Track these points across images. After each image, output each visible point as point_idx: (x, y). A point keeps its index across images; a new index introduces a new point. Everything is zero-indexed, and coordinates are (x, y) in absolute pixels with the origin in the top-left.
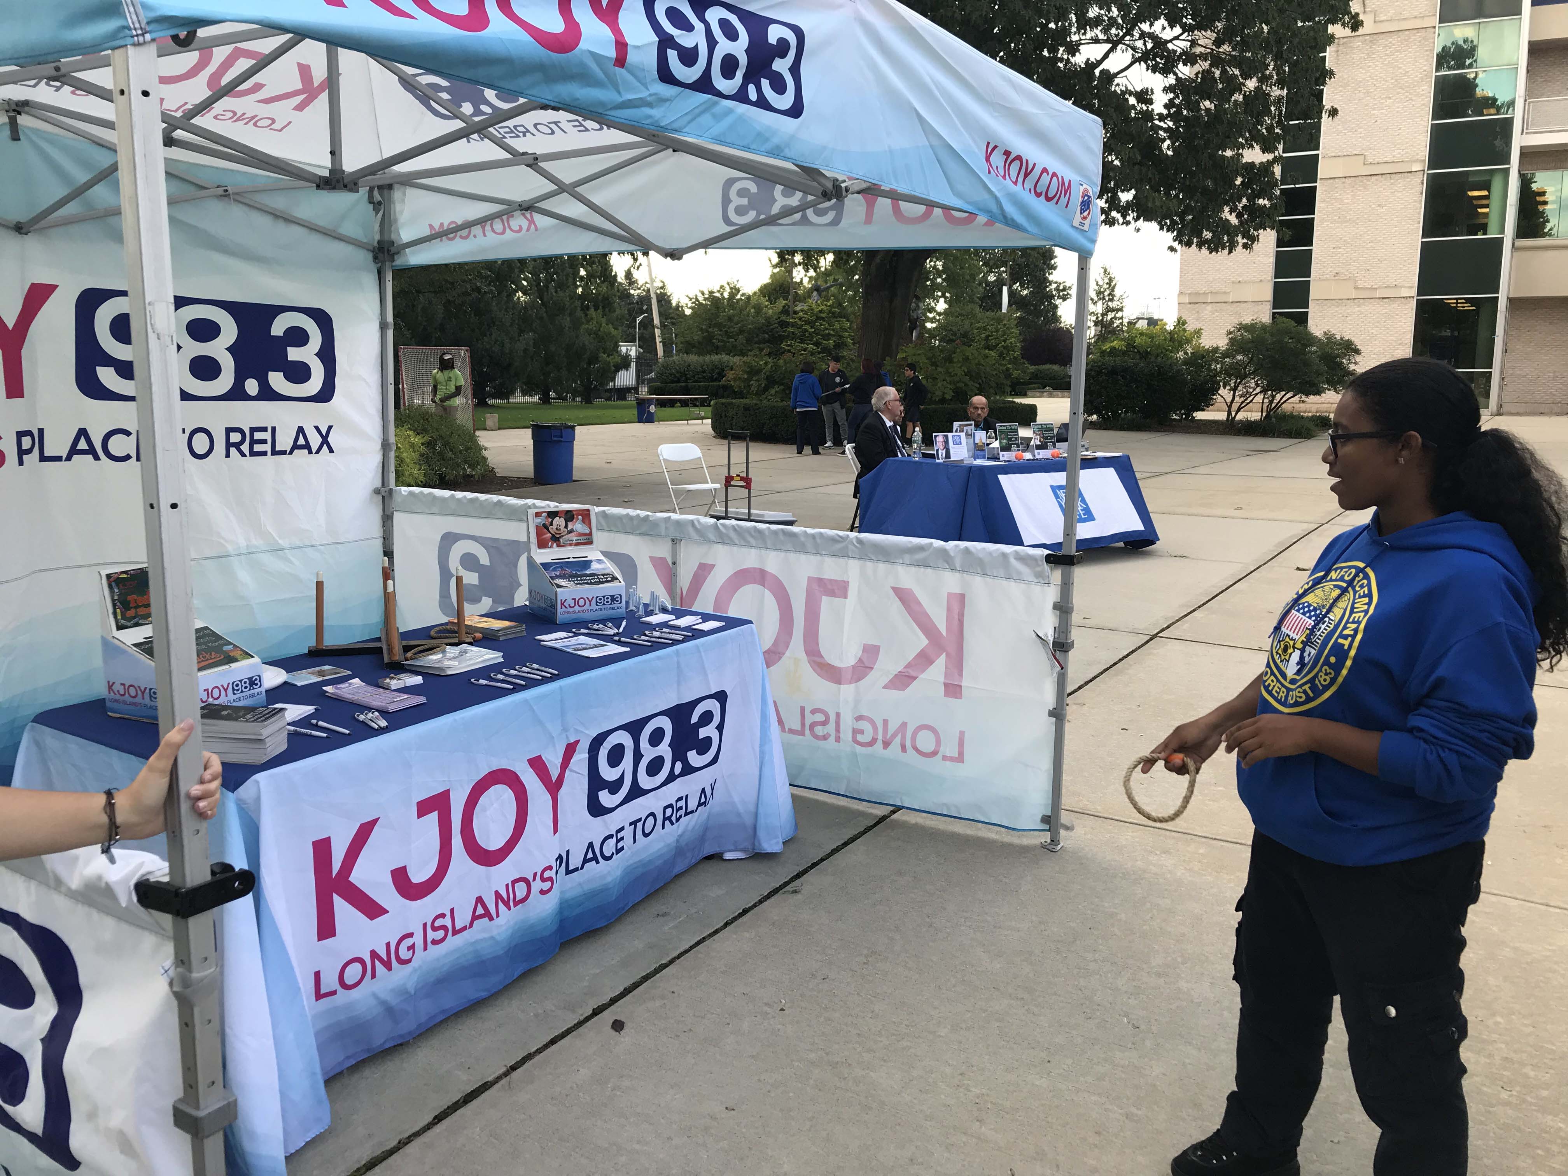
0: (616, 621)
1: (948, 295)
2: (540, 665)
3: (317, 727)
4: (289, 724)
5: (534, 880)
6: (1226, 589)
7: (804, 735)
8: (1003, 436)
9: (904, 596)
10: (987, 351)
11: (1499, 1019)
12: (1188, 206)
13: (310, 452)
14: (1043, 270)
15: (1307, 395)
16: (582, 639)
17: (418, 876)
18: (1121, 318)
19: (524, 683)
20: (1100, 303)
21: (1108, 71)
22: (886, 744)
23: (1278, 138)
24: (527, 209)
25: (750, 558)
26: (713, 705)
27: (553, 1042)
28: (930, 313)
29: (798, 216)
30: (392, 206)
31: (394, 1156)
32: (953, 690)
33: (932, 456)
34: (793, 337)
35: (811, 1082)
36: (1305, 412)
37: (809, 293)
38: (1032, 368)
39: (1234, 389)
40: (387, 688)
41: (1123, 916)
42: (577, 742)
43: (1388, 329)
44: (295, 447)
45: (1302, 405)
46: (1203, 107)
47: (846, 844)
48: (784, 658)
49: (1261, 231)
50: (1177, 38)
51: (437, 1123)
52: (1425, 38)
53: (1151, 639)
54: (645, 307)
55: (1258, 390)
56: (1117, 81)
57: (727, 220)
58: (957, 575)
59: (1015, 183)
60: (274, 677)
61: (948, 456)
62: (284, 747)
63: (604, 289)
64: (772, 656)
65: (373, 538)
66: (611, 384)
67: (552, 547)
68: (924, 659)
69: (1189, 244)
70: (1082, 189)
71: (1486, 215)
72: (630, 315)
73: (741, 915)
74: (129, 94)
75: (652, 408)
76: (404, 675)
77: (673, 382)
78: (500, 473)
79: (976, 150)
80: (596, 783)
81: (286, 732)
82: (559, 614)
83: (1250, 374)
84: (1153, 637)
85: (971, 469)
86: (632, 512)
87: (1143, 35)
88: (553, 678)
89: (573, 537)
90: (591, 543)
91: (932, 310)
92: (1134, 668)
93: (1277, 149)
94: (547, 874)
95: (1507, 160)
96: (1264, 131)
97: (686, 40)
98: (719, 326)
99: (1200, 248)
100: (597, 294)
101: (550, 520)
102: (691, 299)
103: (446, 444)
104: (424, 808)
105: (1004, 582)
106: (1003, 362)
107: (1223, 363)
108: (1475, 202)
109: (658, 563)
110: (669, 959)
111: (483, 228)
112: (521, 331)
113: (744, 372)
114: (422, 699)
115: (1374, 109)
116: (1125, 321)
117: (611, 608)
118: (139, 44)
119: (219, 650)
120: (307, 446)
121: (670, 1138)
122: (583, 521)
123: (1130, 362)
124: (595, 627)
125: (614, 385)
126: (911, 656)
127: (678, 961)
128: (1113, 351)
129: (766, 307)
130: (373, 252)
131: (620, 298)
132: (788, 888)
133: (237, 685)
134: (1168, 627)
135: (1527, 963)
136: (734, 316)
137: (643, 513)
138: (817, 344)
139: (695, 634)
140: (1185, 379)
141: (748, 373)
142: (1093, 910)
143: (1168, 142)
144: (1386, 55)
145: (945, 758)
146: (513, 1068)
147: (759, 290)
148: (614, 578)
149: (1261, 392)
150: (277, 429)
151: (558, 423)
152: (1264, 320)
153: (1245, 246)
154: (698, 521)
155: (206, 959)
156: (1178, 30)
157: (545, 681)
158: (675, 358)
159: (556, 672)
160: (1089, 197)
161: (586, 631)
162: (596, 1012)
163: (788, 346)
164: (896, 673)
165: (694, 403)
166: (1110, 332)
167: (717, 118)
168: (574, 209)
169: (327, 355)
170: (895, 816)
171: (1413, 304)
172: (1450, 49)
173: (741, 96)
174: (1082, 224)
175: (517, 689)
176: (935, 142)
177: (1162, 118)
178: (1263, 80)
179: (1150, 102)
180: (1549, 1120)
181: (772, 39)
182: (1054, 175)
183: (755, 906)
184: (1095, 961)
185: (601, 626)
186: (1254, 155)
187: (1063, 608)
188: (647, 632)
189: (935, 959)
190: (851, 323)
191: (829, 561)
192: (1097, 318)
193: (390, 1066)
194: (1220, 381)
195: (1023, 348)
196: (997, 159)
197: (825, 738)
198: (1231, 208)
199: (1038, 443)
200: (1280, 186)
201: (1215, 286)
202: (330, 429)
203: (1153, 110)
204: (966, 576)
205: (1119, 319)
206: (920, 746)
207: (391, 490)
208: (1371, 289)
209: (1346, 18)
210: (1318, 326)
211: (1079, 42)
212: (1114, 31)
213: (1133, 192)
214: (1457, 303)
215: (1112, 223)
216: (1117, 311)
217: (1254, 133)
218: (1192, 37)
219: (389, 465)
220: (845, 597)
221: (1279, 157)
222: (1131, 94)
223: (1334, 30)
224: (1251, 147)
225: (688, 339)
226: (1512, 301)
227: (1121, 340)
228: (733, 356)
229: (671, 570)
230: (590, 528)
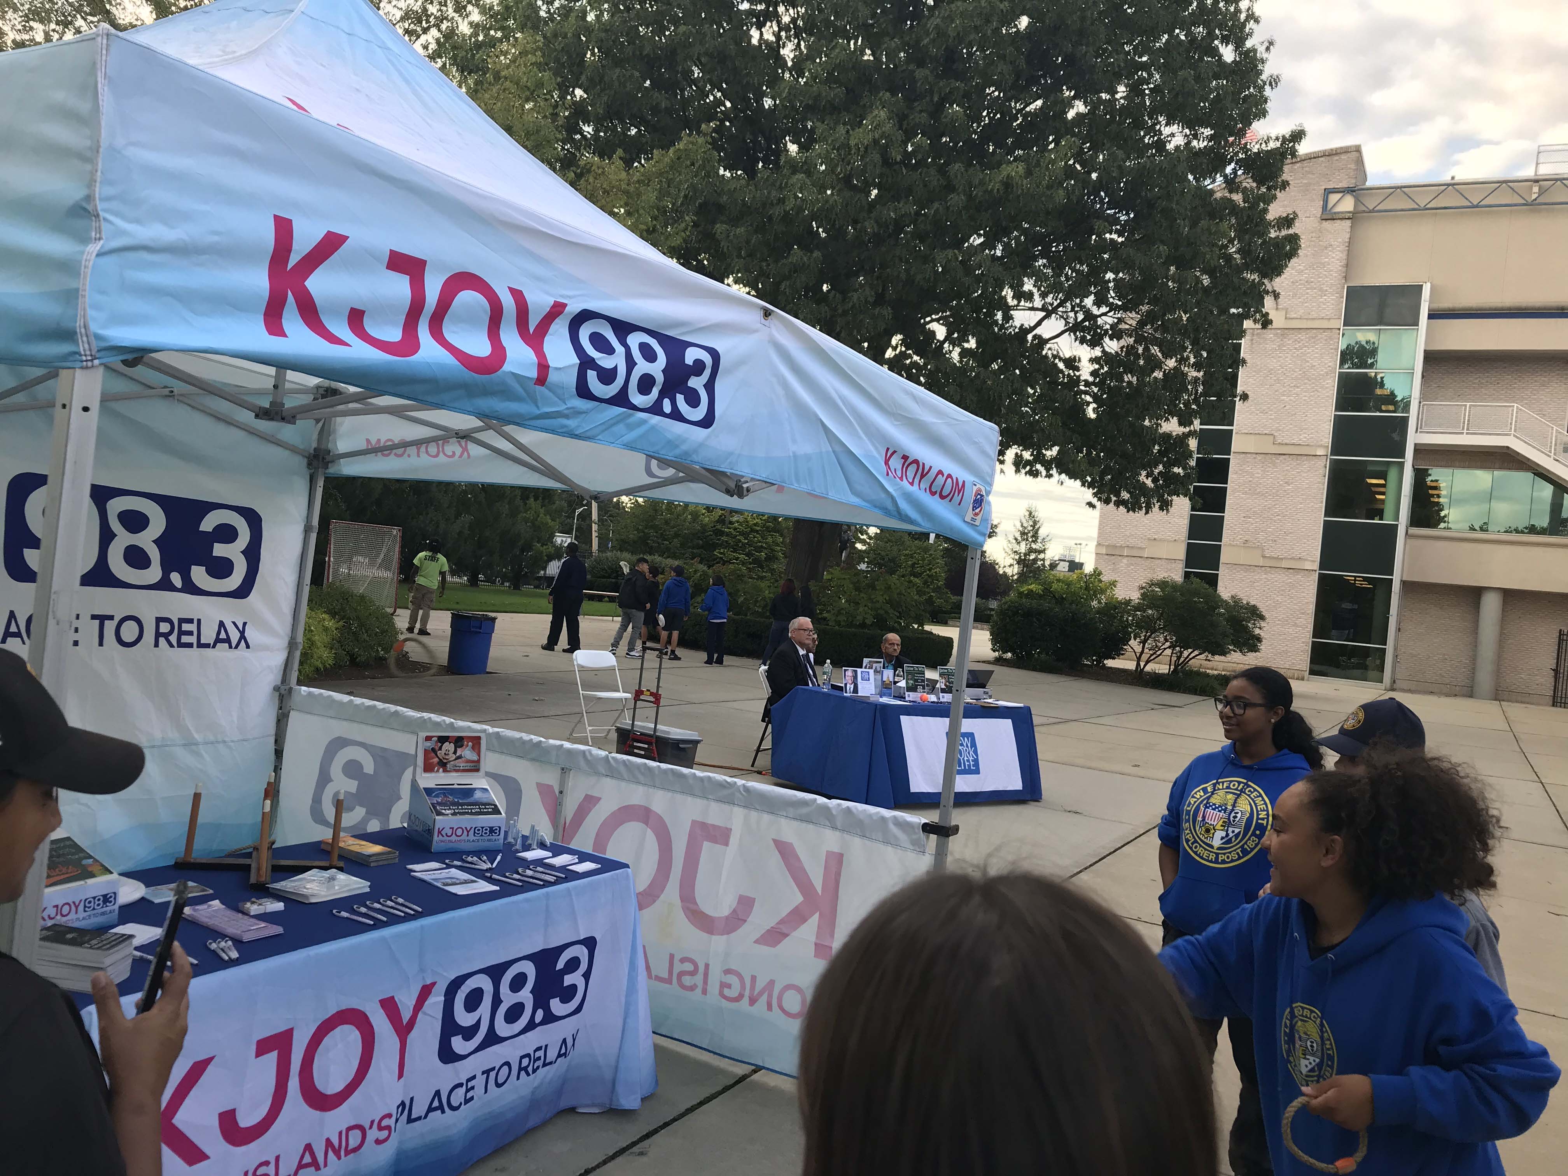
0: (491, 854)
2: (405, 900)
4: (136, 949)
5: (371, 1127)
6: (1114, 851)
7: (671, 984)
8: (910, 677)
9: (784, 850)
10: (912, 578)
12: (1107, 467)
13: (229, 647)
15: (1213, 654)
16: (454, 872)
17: (246, 1121)
18: (1043, 560)
19: (385, 919)
20: (1023, 544)
21: (1041, 336)
22: (753, 1001)
23: (1194, 413)
24: (463, 438)
25: (636, 795)
26: (581, 952)
32: (823, 951)
33: (841, 689)
34: (727, 545)
36: (1212, 669)
38: (954, 598)
39: (1144, 642)
40: (245, 913)
42: (434, 984)
43: (1292, 598)
44: (217, 640)
45: (1209, 663)
46: (1126, 379)
47: (701, 1104)
48: (657, 902)
49: (1175, 497)
50: (1105, 314)
52: (1331, 338)
54: (585, 501)
55: (1168, 644)
56: (1048, 346)
57: (650, 473)
58: (838, 833)
59: (912, 484)
60: (131, 892)
61: (856, 690)
62: (126, 976)
64: (647, 898)
65: (265, 736)
66: (542, 572)
67: (437, 771)
68: (798, 917)
69: (1107, 501)
70: (975, 488)
71: (1383, 501)
72: (570, 507)
74: (70, 409)
76: (266, 900)
78: (414, 658)
79: (877, 456)
80: (450, 1027)
81: (130, 961)
82: (434, 843)
83: (1160, 629)
85: (876, 706)
86: (526, 737)
87: (1074, 308)
88: (417, 916)
89: (461, 764)
90: (478, 770)
93: (1193, 422)
94: (384, 1123)
95: (1402, 456)
96: (1182, 406)
97: (605, 361)
98: (655, 528)
99: (1118, 507)
101: (440, 744)
102: (631, 499)
103: (361, 625)
104: (263, 1047)
105: (881, 846)
106: (927, 590)
107: (1134, 616)
108: (1373, 489)
109: (544, 790)
111: (418, 450)
112: (458, 515)
114: (279, 930)
115: (1284, 395)
116: (1047, 563)
117: (488, 840)
118: (87, 368)
119: (78, 863)
120: (227, 640)
122: (473, 748)
123: (1046, 607)
124: (469, 859)
125: (545, 574)
126: (784, 913)
128: (1030, 594)
129: (703, 514)
130: (308, 458)
132: (635, 1149)
133: (90, 902)
136: (670, 520)
137: (535, 738)
138: (749, 555)
139: (569, 875)
140: (1097, 628)
143: (1092, 406)
144: (1295, 348)
148: (497, 811)
149: (1169, 647)
150: (202, 622)
151: (479, 614)
152: (1176, 578)
153: (1161, 509)
154: (590, 751)
156: (1104, 309)
157: (408, 918)
158: (608, 554)
159: (420, 910)
160: (982, 496)
161: (459, 863)
163: (721, 553)
164: (769, 928)
166: (1031, 573)
167: (631, 428)
169: (253, 553)
170: (755, 1077)
171: (1315, 577)
172: (1354, 347)
173: (656, 409)
174: (973, 519)
175: (378, 925)
176: (838, 449)
177: (1087, 384)
178: (1183, 360)
179: (1077, 369)
181: (689, 360)
182: (949, 476)
183: (598, 1166)
185: (475, 858)
186: (1172, 426)
188: (520, 870)
190: (784, 539)
191: (714, 805)
192: (1020, 557)
194: (1131, 632)
195: (946, 579)
196: (896, 463)
197: (692, 988)
198: (1148, 473)
199: (943, 687)
200: (1195, 456)
201: (1132, 542)
202: (245, 624)
203: (1079, 376)
204: (846, 836)
205: (1041, 560)
206: (785, 1006)
207: (291, 689)
208: (1277, 559)
209: (1258, 316)
210: (1226, 589)
211: (1016, 308)
212: (1049, 299)
213: (1056, 449)
214: (1355, 580)
215: (1034, 474)
216: (1040, 552)
217: (1172, 407)
218: (1119, 315)
219: (292, 664)
220: (727, 844)
221: (1195, 431)
222: (1060, 359)
223: (1247, 324)
224: (1169, 420)
225: (623, 537)
226: (1404, 584)
227: (1039, 584)
228: (666, 558)
229: (557, 799)
230: (479, 755)
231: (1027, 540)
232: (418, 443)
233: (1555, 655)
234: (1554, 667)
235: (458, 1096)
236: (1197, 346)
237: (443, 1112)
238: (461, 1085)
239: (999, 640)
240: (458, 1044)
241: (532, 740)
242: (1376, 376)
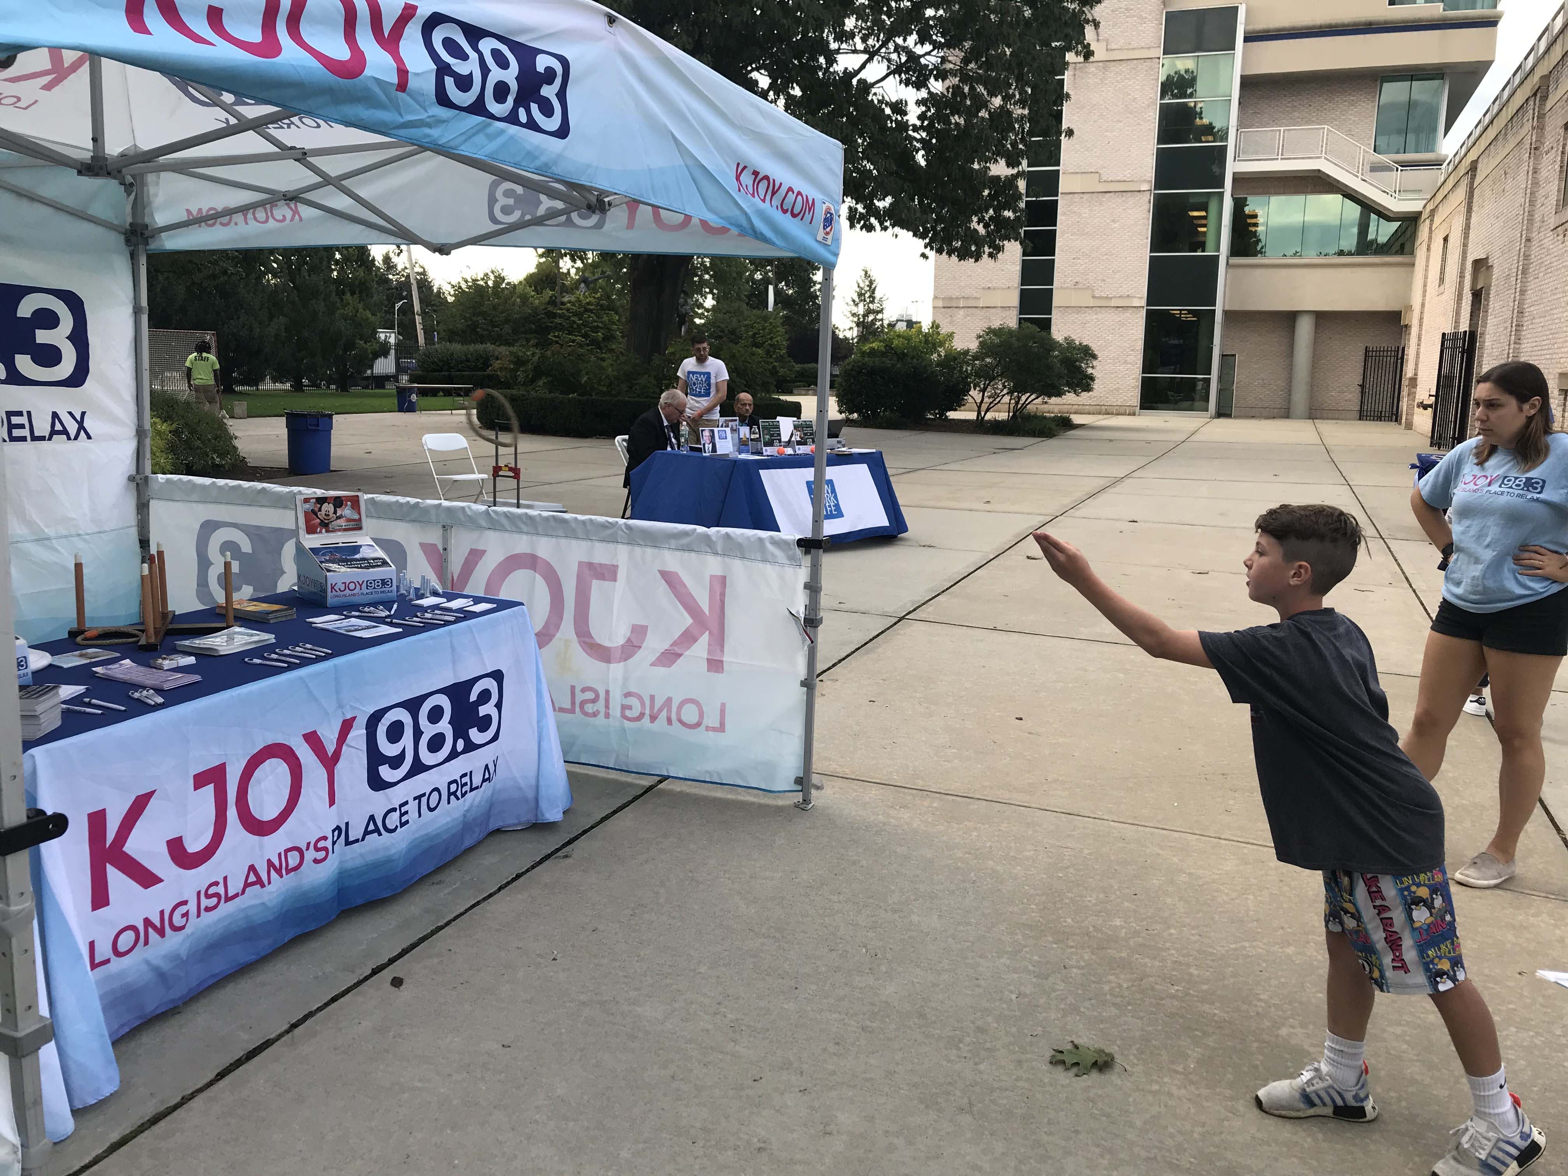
0: (388, 605)
1: (715, 291)
2: (314, 645)
3: (89, 705)
4: (64, 702)
5: (308, 849)
6: (968, 575)
7: (574, 713)
8: (766, 432)
9: (670, 580)
10: (754, 349)
11: (1173, 931)
12: (939, 215)
13: (69, 438)
14: (806, 270)
15: (1050, 397)
16: (353, 621)
17: (194, 846)
18: (882, 320)
19: (298, 661)
20: (861, 305)
21: (865, 80)
22: (653, 718)
23: (1021, 154)
24: (291, 199)
25: (521, 544)
26: (490, 684)
27: (334, 1000)
28: (699, 309)
29: (563, 218)
30: (145, 188)
31: (178, 1111)
32: (715, 665)
33: (699, 450)
34: (561, 328)
35: (582, 1018)
36: (1049, 412)
37: (578, 282)
38: (797, 367)
39: (983, 391)
40: (159, 668)
41: (864, 863)
42: (354, 718)
43: (1122, 336)
44: (53, 432)
45: (1045, 406)
46: (953, 121)
47: (615, 812)
48: (555, 641)
49: (1006, 242)
50: (928, 53)
51: (221, 1079)
52: (1151, 68)
53: (899, 621)
54: (405, 293)
55: (1005, 391)
56: (873, 90)
57: (494, 220)
58: (719, 558)
59: (764, 201)
60: (39, 660)
61: (714, 449)
62: (59, 723)
63: (361, 273)
64: (544, 637)
65: (127, 527)
66: (369, 372)
67: (321, 532)
68: (688, 638)
69: (939, 251)
70: (824, 207)
71: (1204, 233)
72: (388, 299)
73: (514, 880)
75: (414, 398)
76: (176, 656)
77: (434, 370)
78: (251, 463)
79: (728, 171)
80: (375, 758)
81: (60, 710)
82: (329, 598)
83: (998, 376)
84: (901, 619)
85: (735, 463)
86: (402, 500)
87: (897, 48)
88: (327, 657)
89: (342, 522)
90: (360, 528)
91: (701, 306)
92: (882, 647)
93: (1020, 163)
94: (322, 844)
95: (1222, 185)
96: (1009, 146)
97: (461, 68)
98: (484, 314)
99: (950, 256)
100: (355, 278)
101: (319, 506)
102: (453, 287)
103: (193, 432)
104: (200, 781)
105: (760, 565)
106: (770, 360)
107: (973, 365)
108: (1195, 222)
109: (428, 549)
110: (445, 921)
111: (245, 216)
112: (271, 317)
113: (511, 362)
114: (197, 678)
115: (1107, 131)
116: (886, 323)
117: (382, 592)
120: (65, 432)
121: (450, 1075)
122: (353, 507)
123: (888, 363)
124: (366, 609)
125: (372, 373)
126: (676, 637)
127: (453, 923)
128: (873, 353)
129: (532, 297)
130: (125, 234)
131: (378, 283)
132: (560, 854)
134: (914, 610)
135: (1199, 886)
136: (499, 305)
137: (412, 501)
138: (585, 336)
139: (466, 615)
140: (939, 380)
141: (515, 363)
142: (838, 859)
143: (922, 152)
144: (1117, 81)
145: (708, 729)
146: (294, 1026)
147: (525, 279)
148: (385, 564)
149: (1008, 393)
150: (33, 414)
151: (313, 411)
152: (1011, 325)
153: (991, 255)
154: (469, 507)
155: (22, 894)
156: (928, 47)
157: (318, 659)
158: (437, 346)
159: (330, 652)
160: (831, 214)
161: (357, 614)
162: (375, 972)
163: (556, 337)
164: (663, 650)
165: (457, 393)
166: (870, 333)
167: (491, 138)
168: (341, 202)
169: (79, 338)
170: (661, 786)
171: (1143, 313)
172: (1173, 77)
173: (512, 119)
174: (825, 239)
175: (291, 667)
176: (690, 162)
177: (916, 129)
178: (1007, 98)
179: (905, 113)
180: (1206, 1007)
181: (540, 68)
182: (799, 193)
183: (527, 871)
184: (839, 902)
185: (372, 608)
186: (1000, 169)
187: (813, 588)
188: (419, 614)
189: (696, 907)
190: (620, 317)
191: (598, 545)
192: (859, 319)
193: (169, 1030)
194: (971, 382)
195: (788, 347)
196: (747, 179)
197: (595, 714)
198: (979, 219)
199: (799, 439)
200: (1025, 199)
201: (968, 292)
202: (83, 414)
203: (907, 121)
204: (727, 560)
205: (880, 320)
206: (684, 718)
207: (146, 478)
208: (1107, 298)
209: (1080, 48)
210: (1060, 331)
211: (838, 51)
212: (871, 42)
213: (889, 200)
214: (1181, 314)
215: (870, 228)
216: (878, 312)
217: (999, 148)
218: (942, 54)
219: (144, 453)
220: (615, 580)
221: (1024, 171)
222: (887, 104)
223: (1070, 57)
224: (997, 161)
225: (451, 327)
226: (1227, 313)
227: (881, 341)
228: (499, 346)
229: (441, 555)
230: (360, 514)
231: (865, 300)
232: (243, 210)
233: (1361, 371)
234: (1361, 383)
235: (393, 820)
236: (1021, 81)
237: (380, 834)
238: (394, 810)
239: (845, 404)
240: (386, 773)
241: (408, 502)
242: (1195, 106)
